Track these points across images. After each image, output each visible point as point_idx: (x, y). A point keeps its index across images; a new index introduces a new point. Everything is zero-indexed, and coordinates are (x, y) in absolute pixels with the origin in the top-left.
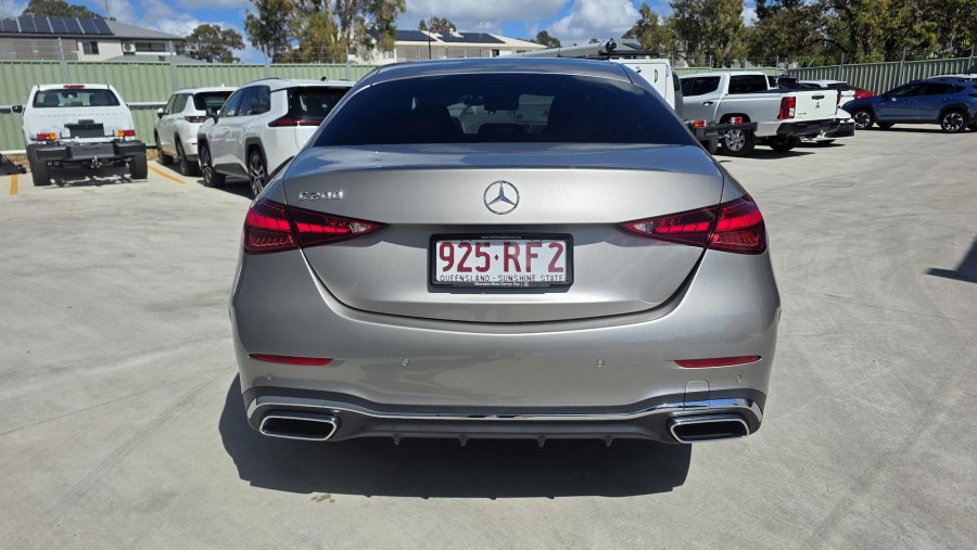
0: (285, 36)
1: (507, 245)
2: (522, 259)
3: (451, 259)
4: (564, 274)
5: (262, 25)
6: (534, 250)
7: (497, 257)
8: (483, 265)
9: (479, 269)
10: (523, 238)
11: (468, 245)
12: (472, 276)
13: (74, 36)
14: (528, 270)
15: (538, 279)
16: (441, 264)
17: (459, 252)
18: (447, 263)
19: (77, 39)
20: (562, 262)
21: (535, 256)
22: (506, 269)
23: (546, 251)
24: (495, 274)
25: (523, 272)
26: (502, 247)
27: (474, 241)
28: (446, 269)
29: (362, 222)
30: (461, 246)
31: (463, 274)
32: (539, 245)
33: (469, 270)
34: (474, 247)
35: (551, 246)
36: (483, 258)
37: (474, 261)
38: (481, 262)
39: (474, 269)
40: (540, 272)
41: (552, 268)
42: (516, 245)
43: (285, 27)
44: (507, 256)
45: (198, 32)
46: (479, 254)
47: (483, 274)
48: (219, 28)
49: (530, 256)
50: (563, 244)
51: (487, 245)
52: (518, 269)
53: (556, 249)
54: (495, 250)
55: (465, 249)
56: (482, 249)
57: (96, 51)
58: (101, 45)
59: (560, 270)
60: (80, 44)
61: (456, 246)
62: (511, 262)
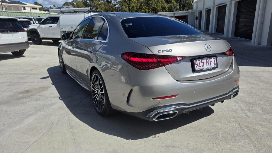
1: (206, 59)
2: (209, 62)
3: (197, 64)
6: (211, 60)
7: (205, 63)
9: (203, 66)
10: (209, 57)
11: (200, 60)
12: (201, 68)
14: (211, 65)
15: (212, 67)
16: (195, 66)
17: (198, 62)
20: (215, 63)
21: (211, 61)
22: (207, 65)
23: (213, 60)
24: (205, 67)
26: (205, 60)
27: (200, 59)
33: (201, 66)
36: (203, 63)
37: (201, 64)
40: (213, 65)
41: (214, 64)
42: (208, 59)
44: (207, 62)
46: (202, 62)
47: (203, 67)
50: (215, 58)
51: (203, 60)
52: (209, 65)
54: (204, 61)
55: (199, 61)
56: (202, 61)
59: (215, 64)
61: (198, 61)
62: (207, 63)
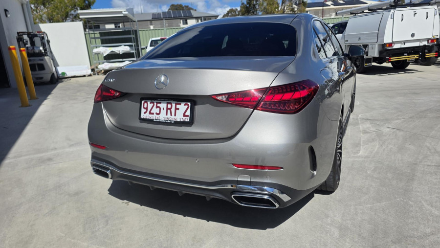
0: (256, 11)
1: (168, 103)
2: (173, 110)
3: (147, 109)
4: (189, 118)
5: (247, 7)
6: (178, 106)
7: (163, 109)
8: (158, 112)
9: (157, 114)
10: (173, 101)
11: (153, 103)
12: (154, 117)
13: (180, 18)
14: (175, 115)
15: (178, 120)
16: (143, 110)
17: (150, 105)
18: (145, 110)
19: (181, 19)
20: (188, 113)
21: (178, 109)
22: (167, 115)
23: (182, 107)
24: (163, 117)
25: (173, 116)
26: (166, 104)
27: (156, 101)
28: (145, 113)
29: (117, 91)
30: (151, 103)
31: (151, 115)
32: (180, 104)
33: (153, 114)
34: (155, 104)
35: (185, 105)
36: (158, 109)
37: (155, 110)
38: (157, 110)
39: (155, 114)
40: (180, 117)
41: (184, 115)
42: (171, 104)
43: (257, 7)
44: (167, 109)
45: (229, 12)
46: (157, 107)
47: (158, 116)
48: (237, 10)
49: (176, 109)
50: (189, 104)
51: (160, 103)
52: (171, 115)
53: (187, 106)
54: (163, 105)
55: (152, 104)
56: (159, 105)
57: (187, 23)
58: (189, 21)
59: (187, 116)
60: (181, 21)
61: (149, 103)
62: (169, 111)
